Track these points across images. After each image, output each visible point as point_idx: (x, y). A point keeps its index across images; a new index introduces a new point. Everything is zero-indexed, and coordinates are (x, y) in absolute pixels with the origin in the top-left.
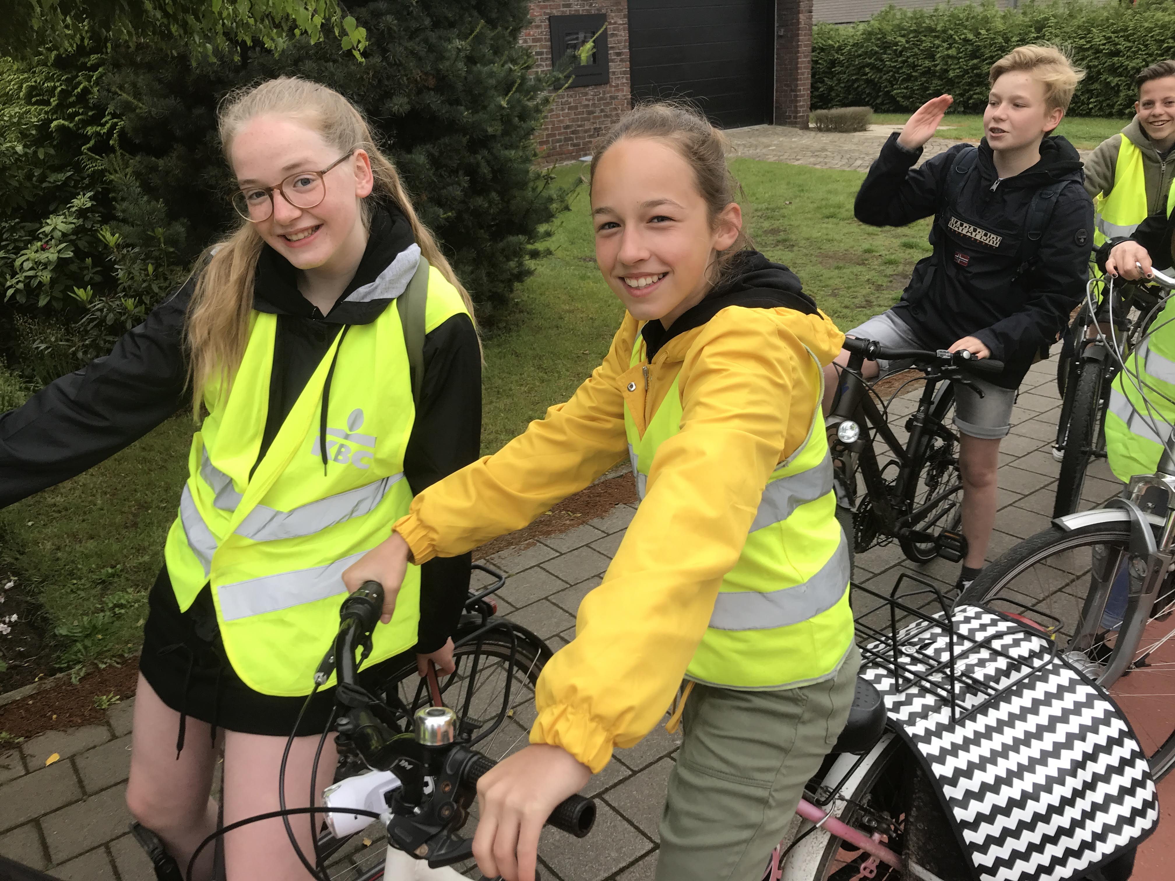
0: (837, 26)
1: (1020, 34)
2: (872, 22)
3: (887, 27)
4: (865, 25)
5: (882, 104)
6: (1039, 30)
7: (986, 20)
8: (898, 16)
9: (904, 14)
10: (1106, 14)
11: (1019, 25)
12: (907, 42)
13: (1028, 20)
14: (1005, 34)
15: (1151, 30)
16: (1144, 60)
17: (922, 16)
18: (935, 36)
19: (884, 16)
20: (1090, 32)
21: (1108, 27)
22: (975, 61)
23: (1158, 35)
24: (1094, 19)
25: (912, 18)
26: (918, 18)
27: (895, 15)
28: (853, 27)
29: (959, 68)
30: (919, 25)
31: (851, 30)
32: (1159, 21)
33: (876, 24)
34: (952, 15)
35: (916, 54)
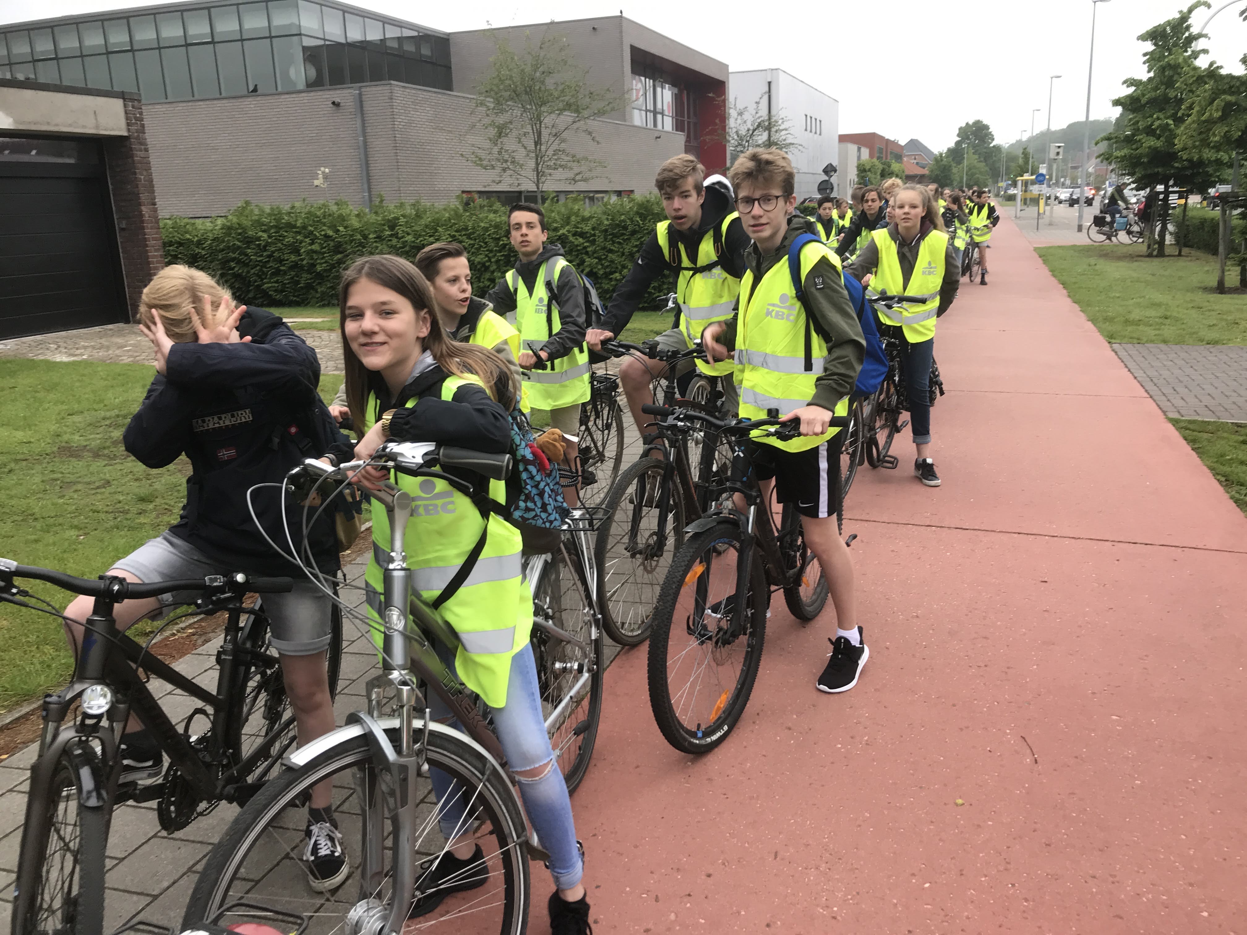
0: (193, 221)
1: (376, 232)
2: (230, 217)
3: (245, 222)
4: (223, 219)
5: (255, 298)
6: (392, 228)
7: (342, 219)
8: (256, 212)
9: (262, 211)
10: (447, 215)
11: (373, 223)
12: (270, 237)
13: (380, 218)
14: (362, 231)
15: (486, 229)
16: (486, 256)
17: (280, 213)
18: (296, 232)
19: (241, 211)
20: (436, 231)
21: (451, 227)
22: (339, 256)
23: (494, 233)
24: (438, 219)
25: (269, 215)
26: (276, 214)
27: (252, 211)
28: (211, 222)
29: (326, 262)
30: (278, 220)
31: (209, 224)
32: (491, 221)
33: (235, 220)
34: (309, 213)
35: (281, 249)
